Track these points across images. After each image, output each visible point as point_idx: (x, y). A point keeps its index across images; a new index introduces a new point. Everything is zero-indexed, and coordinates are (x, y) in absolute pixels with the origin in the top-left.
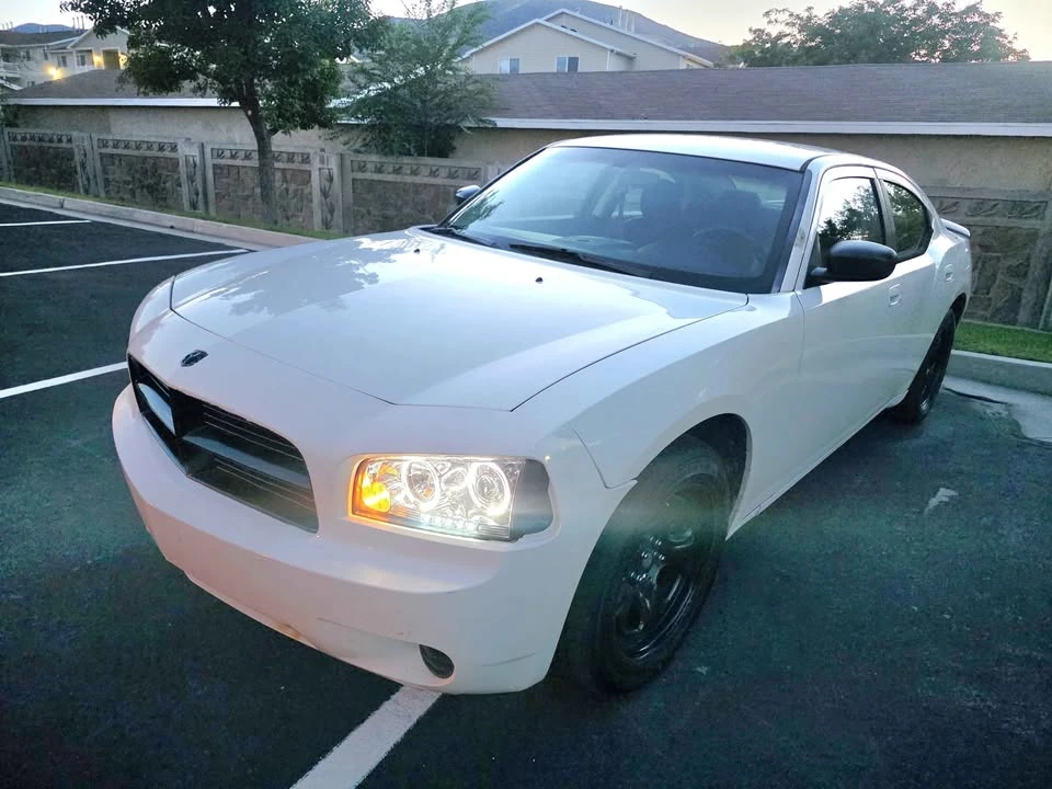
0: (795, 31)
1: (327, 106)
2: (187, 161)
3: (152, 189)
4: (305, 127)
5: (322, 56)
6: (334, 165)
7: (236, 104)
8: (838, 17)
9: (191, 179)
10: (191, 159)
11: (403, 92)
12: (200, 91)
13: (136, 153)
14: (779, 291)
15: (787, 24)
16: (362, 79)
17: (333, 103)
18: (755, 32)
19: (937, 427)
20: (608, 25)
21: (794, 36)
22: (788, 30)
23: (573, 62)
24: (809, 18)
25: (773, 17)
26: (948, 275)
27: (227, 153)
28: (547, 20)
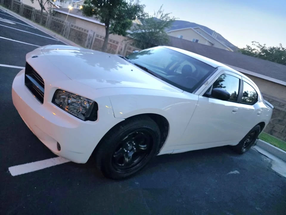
0: (259, 49)
1: (126, 31)
2: (89, 36)
3: (79, 39)
4: (119, 34)
5: (128, 18)
6: (123, 47)
7: (104, 24)
8: (272, 49)
9: (89, 40)
10: (90, 35)
11: (147, 34)
12: (97, 18)
13: (79, 30)
14: (194, 94)
15: (257, 46)
16: (137, 27)
17: (128, 31)
18: (248, 46)
19: (246, 157)
20: (209, 34)
21: (258, 50)
22: (257, 48)
23: (197, 41)
24: (264, 47)
25: (254, 43)
26: (258, 114)
27: (99, 36)
28: (194, 29)
